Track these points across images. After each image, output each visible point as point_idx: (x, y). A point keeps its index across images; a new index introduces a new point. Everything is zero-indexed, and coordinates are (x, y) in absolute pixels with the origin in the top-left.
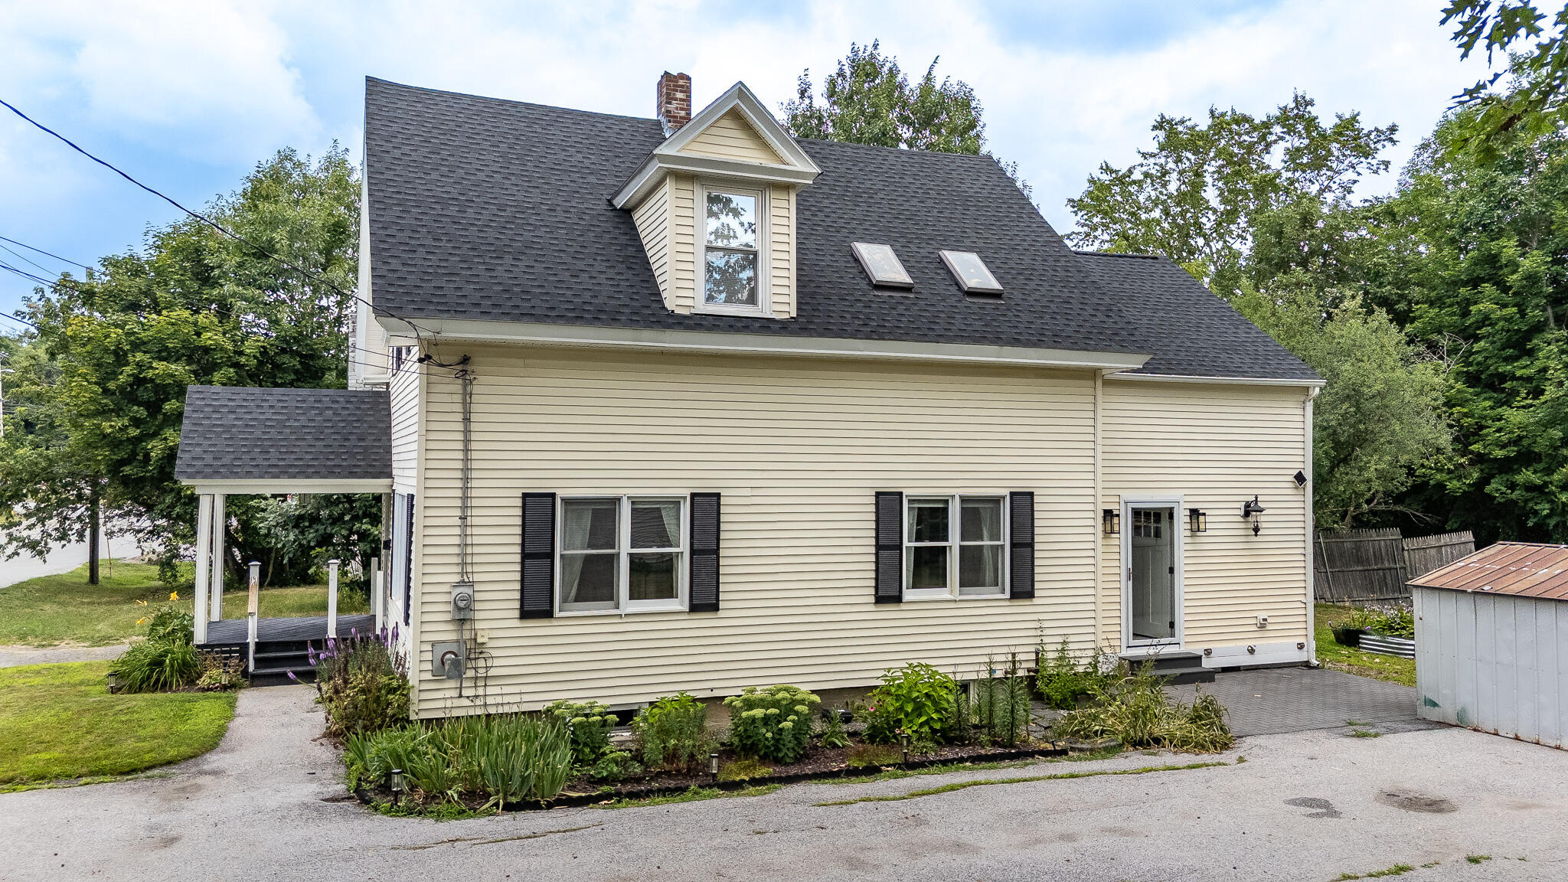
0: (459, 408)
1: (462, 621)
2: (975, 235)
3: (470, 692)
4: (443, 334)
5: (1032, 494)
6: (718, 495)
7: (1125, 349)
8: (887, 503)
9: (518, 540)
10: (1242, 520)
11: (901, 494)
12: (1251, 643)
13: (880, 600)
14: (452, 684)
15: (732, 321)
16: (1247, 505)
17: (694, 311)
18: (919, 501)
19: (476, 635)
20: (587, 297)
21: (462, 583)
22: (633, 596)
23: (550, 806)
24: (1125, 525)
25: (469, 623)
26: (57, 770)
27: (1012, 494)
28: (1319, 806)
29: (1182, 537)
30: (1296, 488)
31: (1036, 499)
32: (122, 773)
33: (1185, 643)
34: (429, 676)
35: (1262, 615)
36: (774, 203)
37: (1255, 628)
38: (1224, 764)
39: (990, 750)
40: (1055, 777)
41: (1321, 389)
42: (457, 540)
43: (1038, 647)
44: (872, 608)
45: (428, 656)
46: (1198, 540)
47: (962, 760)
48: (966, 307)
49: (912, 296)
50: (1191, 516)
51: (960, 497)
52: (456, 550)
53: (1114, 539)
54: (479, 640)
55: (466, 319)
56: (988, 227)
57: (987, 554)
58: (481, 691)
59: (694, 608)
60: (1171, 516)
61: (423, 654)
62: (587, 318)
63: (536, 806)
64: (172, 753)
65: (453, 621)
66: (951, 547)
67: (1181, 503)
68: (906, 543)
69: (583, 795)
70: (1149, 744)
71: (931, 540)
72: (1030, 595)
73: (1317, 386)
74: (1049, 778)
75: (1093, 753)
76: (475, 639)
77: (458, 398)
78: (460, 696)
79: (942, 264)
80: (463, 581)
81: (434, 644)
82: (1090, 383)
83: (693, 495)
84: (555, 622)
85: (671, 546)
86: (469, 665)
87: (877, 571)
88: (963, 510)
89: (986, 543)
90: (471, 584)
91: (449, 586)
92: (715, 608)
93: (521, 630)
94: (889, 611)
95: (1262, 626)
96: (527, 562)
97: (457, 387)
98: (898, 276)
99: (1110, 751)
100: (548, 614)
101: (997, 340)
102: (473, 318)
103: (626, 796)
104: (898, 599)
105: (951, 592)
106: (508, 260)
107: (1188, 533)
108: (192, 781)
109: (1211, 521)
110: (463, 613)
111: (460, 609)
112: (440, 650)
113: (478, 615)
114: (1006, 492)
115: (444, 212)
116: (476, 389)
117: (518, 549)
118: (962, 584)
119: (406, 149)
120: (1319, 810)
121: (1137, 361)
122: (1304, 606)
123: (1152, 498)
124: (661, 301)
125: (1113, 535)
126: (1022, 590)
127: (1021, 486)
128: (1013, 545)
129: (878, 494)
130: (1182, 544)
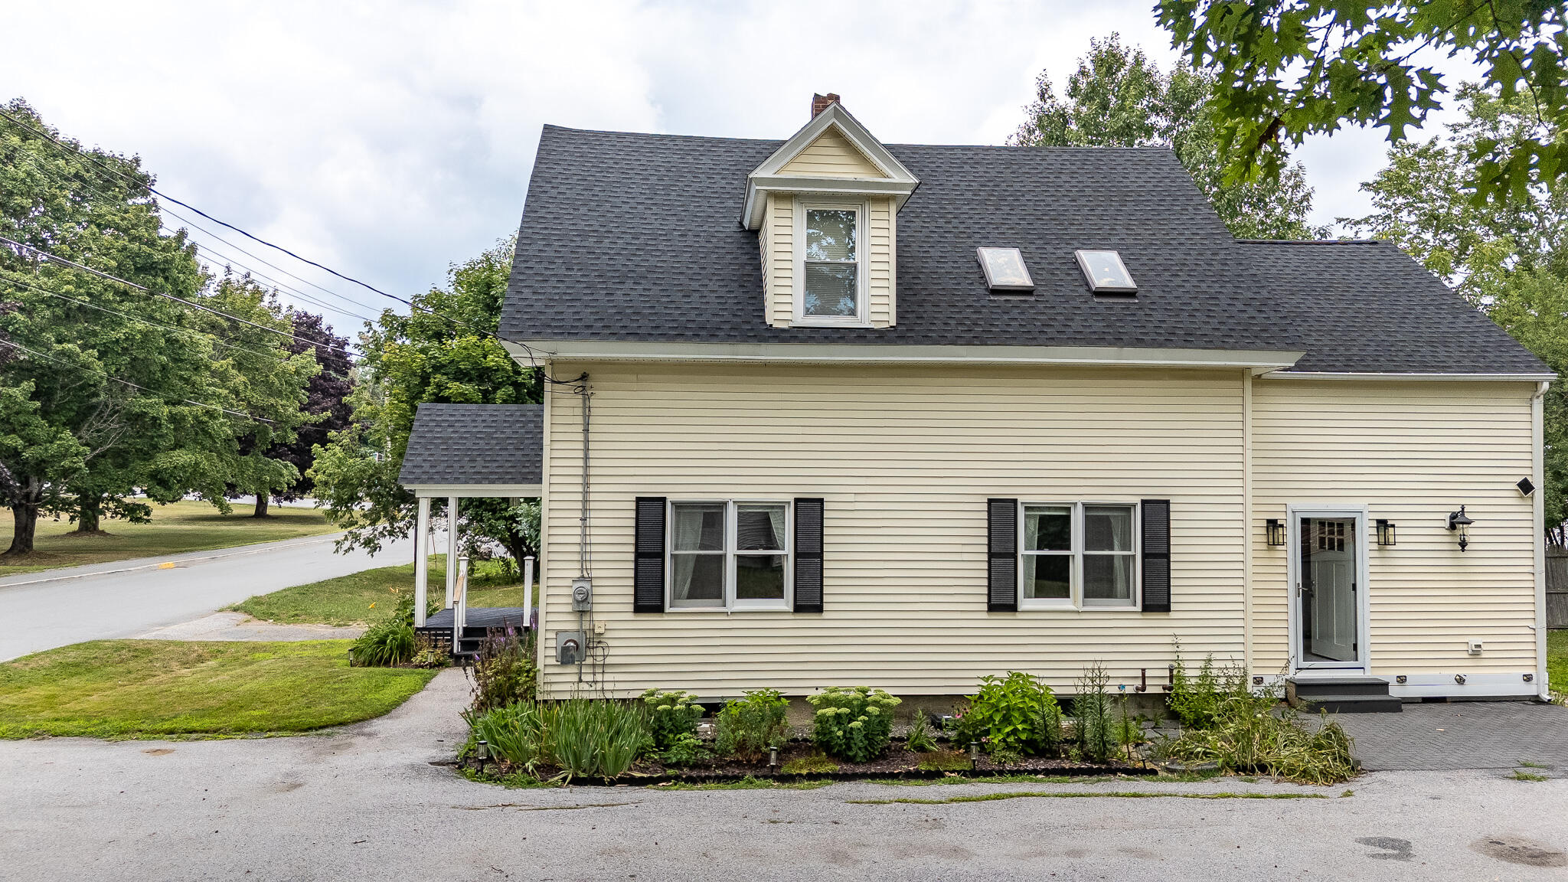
0: (580, 420)
1: (582, 613)
2: (1125, 231)
3: (590, 678)
4: (559, 354)
5: (1167, 502)
6: (821, 501)
7: (1272, 347)
8: (1000, 511)
9: (632, 540)
10: (1447, 533)
11: (1015, 501)
12: (1461, 672)
13: (993, 608)
14: (573, 669)
15: (828, 333)
16: (1454, 516)
17: (791, 324)
18: (1039, 509)
19: (594, 626)
20: (692, 315)
21: (582, 578)
22: (742, 594)
23: (612, 783)
24: (1292, 536)
25: (588, 614)
26: (255, 724)
27: (1144, 502)
28: (1393, 848)
29: (1366, 551)
30: (1521, 497)
31: (1172, 507)
32: (301, 730)
33: (1371, 666)
34: (553, 661)
35: (1479, 641)
36: (873, 216)
37: (1466, 655)
38: (1322, 797)
39: (1077, 765)
40: (1117, 795)
41: (1551, 384)
42: (578, 540)
43: (1172, 663)
44: (985, 615)
45: (553, 643)
46: (1387, 554)
47: (1036, 772)
48: (1091, 308)
49: (1033, 299)
50: (1378, 528)
51: (1083, 504)
52: (577, 548)
53: (1280, 552)
54: (597, 631)
55: (577, 340)
56: (1143, 223)
57: (1118, 564)
58: (599, 677)
59: (798, 609)
60: (1353, 526)
61: (548, 641)
62: (687, 336)
63: (600, 782)
64: (348, 716)
65: (574, 612)
66: (1074, 556)
67: (1365, 512)
68: (1022, 550)
69: (645, 775)
70: (1253, 771)
71: (1051, 548)
72: (1166, 608)
73: (1546, 380)
74: (1109, 795)
75: (1184, 775)
76: (593, 630)
77: (579, 411)
78: (580, 681)
79: (1076, 265)
80: (583, 577)
81: (558, 632)
82: (1239, 383)
83: (797, 500)
84: (666, 617)
85: (777, 548)
86: (588, 654)
87: (989, 578)
88: (1088, 520)
89: (1116, 552)
90: (590, 579)
91: (571, 580)
92: (819, 609)
93: (635, 623)
94: (1002, 620)
95: (1476, 653)
96: (641, 560)
97: (578, 401)
98: (1018, 279)
99: (1205, 774)
100: (660, 609)
101: (1118, 341)
102: (585, 339)
103: (683, 780)
104: (1013, 608)
105: (1075, 602)
106: (629, 284)
107: (1375, 546)
108: (349, 740)
109: (1401, 534)
110: (583, 605)
111: (578, 602)
112: (563, 638)
113: (596, 608)
114: (1137, 500)
115: (583, 244)
116: (593, 402)
117: (632, 549)
118: (1086, 595)
119: (563, 188)
120: (1390, 851)
121: (1290, 359)
122: (1532, 632)
123: (1327, 506)
124: (763, 317)
125: (1279, 547)
126: (1157, 602)
127: (1155, 493)
128: (1145, 556)
129: (990, 501)
130: (1366, 558)
